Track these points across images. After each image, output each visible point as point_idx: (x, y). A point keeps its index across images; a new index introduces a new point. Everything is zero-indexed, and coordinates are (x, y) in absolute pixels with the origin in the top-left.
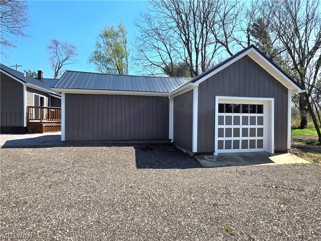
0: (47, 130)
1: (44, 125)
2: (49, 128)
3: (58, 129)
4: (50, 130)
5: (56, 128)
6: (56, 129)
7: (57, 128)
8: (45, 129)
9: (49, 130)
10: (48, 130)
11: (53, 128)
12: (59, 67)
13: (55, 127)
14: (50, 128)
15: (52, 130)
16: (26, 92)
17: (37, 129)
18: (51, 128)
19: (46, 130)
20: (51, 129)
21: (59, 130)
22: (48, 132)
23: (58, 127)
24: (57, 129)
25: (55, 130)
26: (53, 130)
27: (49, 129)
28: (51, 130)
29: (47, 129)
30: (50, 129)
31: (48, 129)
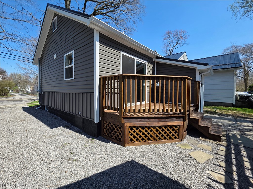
0: (134, 137)
1: (128, 124)
2: (140, 131)
3: (162, 135)
4: (143, 136)
5: (157, 131)
6: (157, 133)
7: (160, 133)
8: (132, 134)
9: (140, 137)
10: (137, 137)
11: (151, 131)
12: (171, 53)
13: (154, 130)
14: (143, 131)
15: (149, 136)
16: (97, 44)
17: (116, 132)
18: (146, 131)
19: (132, 137)
20: (146, 133)
21: (165, 138)
22: (137, 142)
23: (163, 130)
24: (160, 135)
25: (157, 136)
26: (151, 136)
27: (140, 134)
28: (146, 136)
29: (135, 134)
30: (143, 134)
31: (137, 134)
